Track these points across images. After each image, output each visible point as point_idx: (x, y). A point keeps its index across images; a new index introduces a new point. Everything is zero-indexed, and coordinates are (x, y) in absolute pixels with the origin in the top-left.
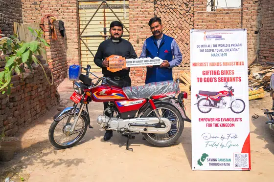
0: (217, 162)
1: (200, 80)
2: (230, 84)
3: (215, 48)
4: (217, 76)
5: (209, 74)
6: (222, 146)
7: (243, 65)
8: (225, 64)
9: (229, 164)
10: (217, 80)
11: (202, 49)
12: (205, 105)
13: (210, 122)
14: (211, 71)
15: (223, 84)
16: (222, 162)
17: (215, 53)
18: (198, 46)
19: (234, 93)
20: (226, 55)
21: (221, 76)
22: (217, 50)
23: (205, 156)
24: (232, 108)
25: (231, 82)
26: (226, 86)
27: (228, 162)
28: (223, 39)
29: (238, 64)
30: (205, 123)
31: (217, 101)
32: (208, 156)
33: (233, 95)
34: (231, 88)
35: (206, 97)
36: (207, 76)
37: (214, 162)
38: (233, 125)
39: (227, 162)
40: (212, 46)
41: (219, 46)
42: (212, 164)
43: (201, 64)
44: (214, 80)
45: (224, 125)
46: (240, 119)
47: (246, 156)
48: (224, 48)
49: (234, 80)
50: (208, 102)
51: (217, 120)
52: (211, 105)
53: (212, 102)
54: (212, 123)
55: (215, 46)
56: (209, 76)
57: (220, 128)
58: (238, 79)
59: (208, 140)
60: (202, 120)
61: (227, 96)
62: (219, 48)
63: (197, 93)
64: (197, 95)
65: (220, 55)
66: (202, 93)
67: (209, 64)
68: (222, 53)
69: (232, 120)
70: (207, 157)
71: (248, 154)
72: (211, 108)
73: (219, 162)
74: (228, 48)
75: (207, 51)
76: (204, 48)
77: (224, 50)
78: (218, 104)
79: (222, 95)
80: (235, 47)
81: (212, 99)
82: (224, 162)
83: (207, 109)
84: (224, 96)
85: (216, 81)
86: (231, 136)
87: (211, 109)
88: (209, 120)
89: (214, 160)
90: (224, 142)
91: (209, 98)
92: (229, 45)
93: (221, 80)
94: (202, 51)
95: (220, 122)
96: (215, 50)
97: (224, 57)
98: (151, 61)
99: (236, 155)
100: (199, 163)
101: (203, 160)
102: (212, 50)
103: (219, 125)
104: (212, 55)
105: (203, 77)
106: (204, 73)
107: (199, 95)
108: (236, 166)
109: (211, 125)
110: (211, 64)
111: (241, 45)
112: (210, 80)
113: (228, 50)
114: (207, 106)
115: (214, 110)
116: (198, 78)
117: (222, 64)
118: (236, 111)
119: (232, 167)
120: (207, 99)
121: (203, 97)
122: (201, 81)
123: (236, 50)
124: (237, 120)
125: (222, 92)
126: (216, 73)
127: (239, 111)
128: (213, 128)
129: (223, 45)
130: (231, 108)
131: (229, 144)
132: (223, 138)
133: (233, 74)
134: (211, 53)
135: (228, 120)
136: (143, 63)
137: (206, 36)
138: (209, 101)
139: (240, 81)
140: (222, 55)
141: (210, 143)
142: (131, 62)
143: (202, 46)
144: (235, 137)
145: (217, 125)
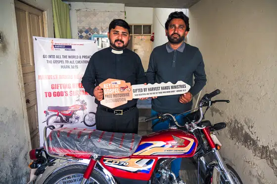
3: (64, 60)
5: (59, 87)
12: (56, 122)
14: (61, 85)
26: (78, 100)
28: (73, 50)
33: (86, 108)
35: (56, 113)
40: (62, 57)
41: (69, 57)
44: (64, 94)
48: (74, 59)
50: (59, 118)
52: (62, 121)
55: (65, 57)
64: (45, 112)
68: (72, 65)
72: (62, 124)
75: (55, 62)
77: (75, 62)
78: (70, 119)
84: (77, 111)
91: (60, 114)
92: (80, 56)
96: (65, 62)
105: (52, 91)
107: (48, 112)
113: (79, 62)
120: (58, 115)
122: (50, 96)
129: (74, 57)
130: (84, 122)
137: (54, 46)
140: (73, 67)
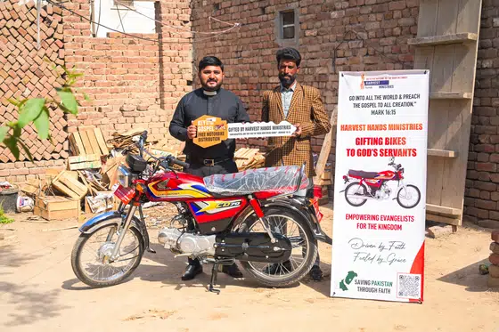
0: (371, 286)
1: (351, 152)
2: (398, 160)
4: (378, 147)
6: (380, 260)
7: (421, 128)
8: (392, 127)
9: (389, 291)
10: (379, 153)
11: (357, 102)
13: (363, 222)
15: (387, 159)
16: (378, 287)
17: (378, 109)
18: (352, 98)
19: (403, 175)
20: (394, 112)
21: (384, 147)
22: (381, 105)
23: (352, 275)
24: (400, 198)
25: (400, 157)
27: (388, 287)
29: (413, 127)
30: (355, 222)
31: (376, 187)
32: (356, 275)
34: (400, 166)
36: (362, 147)
37: (366, 286)
38: (399, 227)
39: (386, 287)
42: (363, 289)
43: (355, 128)
45: (385, 227)
46: (411, 218)
47: (417, 278)
49: (404, 153)
51: (374, 218)
53: (369, 190)
54: (367, 222)
56: (366, 147)
57: (378, 231)
58: (412, 153)
59: (359, 251)
60: (350, 217)
61: (392, 179)
62: (384, 101)
63: (346, 173)
65: (385, 112)
66: (353, 174)
67: (366, 127)
69: (398, 218)
70: (355, 278)
71: (420, 276)
73: (373, 286)
74: (398, 101)
76: (361, 102)
79: (385, 178)
80: (409, 100)
81: (369, 184)
82: (381, 287)
83: (359, 200)
85: (376, 155)
86: (396, 245)
87: (366, 200)
88: (362, 217)
89: (366, 283)
90: (384, 254)
93: (384, 153)
94: (357, 106)
95: (379, 222)
97: (391, 116)
98: (274, 128)
99: (401, 277)
100: (343, 287)
101: (348, 282)
102: (372, 105)
103: (377, 227)
104: (373, 112)
106: (359, 141)
108: (401, 294)
109: (364, 226)
110: (371, 128)
111: (419, 96)
112: (367, 153)
114: (360, 194)
115: (370, 201)
116: (348, 150)
117: (387, 127)
118: (406, 205)
119: (393, 296)
121: (354, 180)
123: (412, 104)
124: (406, 218)
125: (385, 173)
126: (376, 141)
127: (410, 205)
128: (367, 231)
131: (390, 259)
132: (382, 248)
133: (404, 143)
134: (372, 109)
135: (392, 218)
136: (260, 131)
138: (364, 186)
139: (415, 155)
141: (361, 256)
142: (237, 129)
143: (358, 98)
144: (402, 246)
145: (373, 227)
